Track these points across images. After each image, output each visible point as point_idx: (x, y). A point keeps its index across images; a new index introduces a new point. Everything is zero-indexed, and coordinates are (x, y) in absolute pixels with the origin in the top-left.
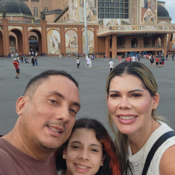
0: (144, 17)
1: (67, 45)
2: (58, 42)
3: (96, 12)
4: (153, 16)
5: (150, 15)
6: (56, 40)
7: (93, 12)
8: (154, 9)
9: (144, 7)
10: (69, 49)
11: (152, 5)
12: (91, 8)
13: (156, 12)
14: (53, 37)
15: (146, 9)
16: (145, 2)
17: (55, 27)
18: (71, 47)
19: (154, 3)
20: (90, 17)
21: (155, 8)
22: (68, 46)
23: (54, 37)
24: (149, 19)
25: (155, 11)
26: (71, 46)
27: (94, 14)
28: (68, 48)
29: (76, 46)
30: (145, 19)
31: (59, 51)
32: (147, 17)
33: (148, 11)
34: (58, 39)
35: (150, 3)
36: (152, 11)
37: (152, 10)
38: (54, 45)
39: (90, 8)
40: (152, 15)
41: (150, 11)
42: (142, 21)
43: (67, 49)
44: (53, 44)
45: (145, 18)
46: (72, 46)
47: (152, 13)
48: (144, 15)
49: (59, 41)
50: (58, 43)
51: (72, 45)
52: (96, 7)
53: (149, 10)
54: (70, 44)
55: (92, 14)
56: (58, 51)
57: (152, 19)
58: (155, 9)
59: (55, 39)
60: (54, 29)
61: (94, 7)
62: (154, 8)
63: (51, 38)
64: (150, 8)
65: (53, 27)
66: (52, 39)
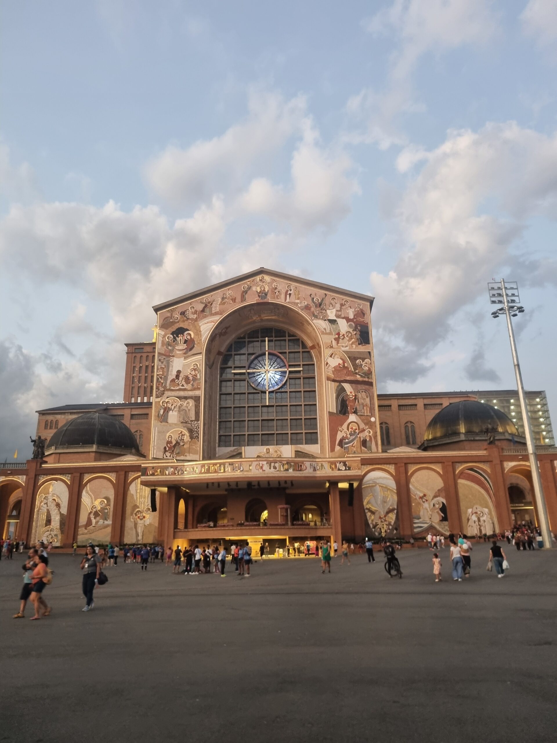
0: (339, 437)
1: (83, 519)
2: (60, 513)
3: (197, 432)
4: (366, 435)
5: (357, 431)
6: (58, 505)
7: (191, 431)
8: (369, 414)
9: (335, 412)
10: (86, 531)
11: (363, 404)
12: (186, 423)
13: (375, 422)
14: (50, 500)
15: (344, 417)
16: (340, 399)
17: (61, 474)
18: (93, 525)
19: (368, 400)
20: (182, 444)
21: (371, 412)
22: (85, 523)
23: (54, 500)
24: (355, 442)
25: (373, 419)
26: (94, 521)
27: (191, 437)
28: (84, 529)
29: (106, 522)
30: (341, 444)
31: (60, 537)
32: (347, 438)
33: (349, 420)
34: (62, 505)
35: (355, 399)
36: (363, 421)
37: (363, 417)
38: (49, 521)
39: (182, 423)
40: (363, 430)
41: (355, 421)
42: (332, 449)
43: (81, 531)
44: (47, 517)
45: (341, 442)
46: (97, 522)
47: (362, 426)
48: (339, 432)
49: (64, 510)
50: (61, 515)
51: (98, 518)
52: (197, 419)
53: (352, 417)
54: (92, 516)
55: (187, 438)
56: (56, 535)
57: (364, 443)
58: (373, 415)
59: (55, 503)
60: (56, 480)
61: (193, 419)
62: (366, 412)
63: (45, 501)
64: (355, 412)
65: (55, 474)
66: (47, 503)
